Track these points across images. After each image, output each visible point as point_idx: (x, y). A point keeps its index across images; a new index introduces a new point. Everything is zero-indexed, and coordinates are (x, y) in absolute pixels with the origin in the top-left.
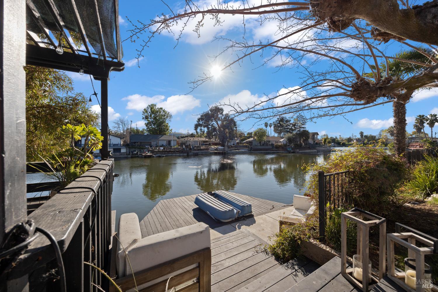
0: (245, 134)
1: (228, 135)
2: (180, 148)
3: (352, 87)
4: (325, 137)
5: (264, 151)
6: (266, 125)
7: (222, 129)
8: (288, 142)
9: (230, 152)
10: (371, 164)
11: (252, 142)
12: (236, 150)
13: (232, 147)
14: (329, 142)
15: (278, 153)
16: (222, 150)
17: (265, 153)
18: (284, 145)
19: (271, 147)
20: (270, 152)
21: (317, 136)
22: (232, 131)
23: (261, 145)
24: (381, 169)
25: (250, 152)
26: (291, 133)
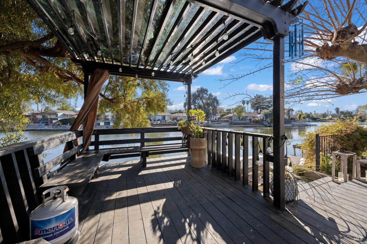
0: (224, 110)
1: (211, 111)
2: (173, 122)
3: (337, 86)
4: (300, 113)
5: (243, 125)
6: (244, 102)
7: (206, 107)
8: (264, 117)
9: (213, 125)
10: (349, 131)
11: (232, 117)
12: (218, 124)
13: (214, 121)
14: (304, 118)
15: (255, 126)
16: (207, 124)
17: (243, 126)
18: (261, 119)
19: (248, 121)
20: (248, 125)
21: (292, 112)
22: (215, 108)
23: (240, 120)
24: (355, 134)
25: (230, 125)
26: (268, 109)
